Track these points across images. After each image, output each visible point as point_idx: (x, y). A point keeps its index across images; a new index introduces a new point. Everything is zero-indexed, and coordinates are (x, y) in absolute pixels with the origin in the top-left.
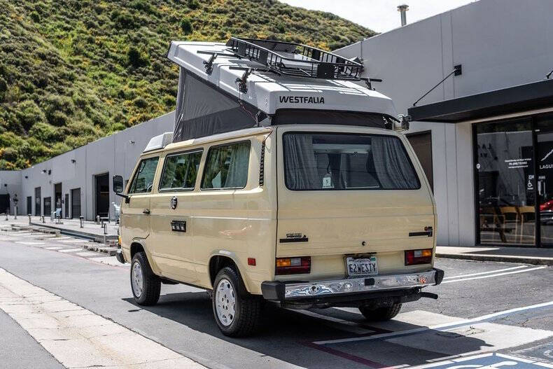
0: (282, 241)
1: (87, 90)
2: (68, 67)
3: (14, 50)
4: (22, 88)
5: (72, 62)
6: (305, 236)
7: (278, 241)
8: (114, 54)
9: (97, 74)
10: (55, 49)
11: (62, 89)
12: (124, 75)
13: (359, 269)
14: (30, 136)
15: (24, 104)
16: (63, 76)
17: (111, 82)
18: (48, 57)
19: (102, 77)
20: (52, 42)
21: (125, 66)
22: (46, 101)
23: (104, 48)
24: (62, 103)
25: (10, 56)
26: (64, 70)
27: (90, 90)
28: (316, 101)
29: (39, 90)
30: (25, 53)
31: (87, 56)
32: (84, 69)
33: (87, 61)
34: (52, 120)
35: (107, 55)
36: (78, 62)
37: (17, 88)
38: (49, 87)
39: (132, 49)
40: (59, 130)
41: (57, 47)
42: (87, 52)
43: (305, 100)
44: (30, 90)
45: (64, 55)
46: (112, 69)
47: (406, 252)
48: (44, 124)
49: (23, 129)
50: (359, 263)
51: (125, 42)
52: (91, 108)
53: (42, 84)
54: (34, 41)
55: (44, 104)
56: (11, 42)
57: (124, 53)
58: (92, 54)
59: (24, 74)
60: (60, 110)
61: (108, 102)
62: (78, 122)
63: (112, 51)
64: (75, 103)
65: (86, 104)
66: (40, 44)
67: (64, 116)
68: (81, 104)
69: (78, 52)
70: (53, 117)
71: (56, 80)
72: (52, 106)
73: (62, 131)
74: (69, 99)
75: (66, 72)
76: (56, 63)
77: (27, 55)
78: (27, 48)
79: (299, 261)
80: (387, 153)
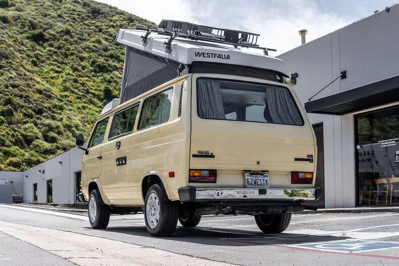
0: (194, 156)
1: (73, 117)
2: (59, 100)
3: (19, 86)
4: (25, 115)
5: (62, 97)
6: (212, 154)
7: (191, 156)
8: (93, 91)
9: (80, 105)
10: (49, 86)
11: (54, 116)
12: (100, 107)
13: (255, 183)
14: (31, 150)
15: (26, 126)
16: (55, 107)
17: (91, 112)
18: (44, 92)
19: (84, 108)
20: (47, 81)
21: (101, 100)
22: (43, 124)
23: (85, 87)
24: (54, 126)
25: (16, 91)
26: (55, 102)
27: (75, 118)
28: (223, 57)
29: (37, 116)
30: (27, 89)
31: (73, 92)
32: (71, 102)
33: (72, 96)
34: (47, 139)
35: (88, 92)
36: (66, 96)
37: (21, 114)
38: (45, 114)
39: (106, 87)
40: (52, 146)
41: (51, 85)
42: (73, 89)
43: (215, 56)
44: (31, 116)
45: (56, 91)
46: (91, 102)
47: (292, 173)
48: (41, 141)
49: (25, 145)
50: (255, 178)
51: (101, 82)
52: (75, 130)
53: (40, 112)
54: (34, 80)
55: (41, 127)
56: (16, 80)
57: (100, 90)
58: (76, 91)
59: (27, 104)
60: (53, 131)
61: (88, 126)
62: (66, 140)
63: (91, 89)
64: (64, 127)
65: (72, 127)
66: (38, 83)
67: (56, 135)
68: (68, 127)
69: (66, 89)
70: (48, 136)
71: (50, 109)
72: (47, 128)
73: (54, 147)
74: (59, 123)
75: (57, 103)
76: (50, 97)
77: (28, 90)
78: (28, 85)
79: (208, 172)
80: (278, 99)
